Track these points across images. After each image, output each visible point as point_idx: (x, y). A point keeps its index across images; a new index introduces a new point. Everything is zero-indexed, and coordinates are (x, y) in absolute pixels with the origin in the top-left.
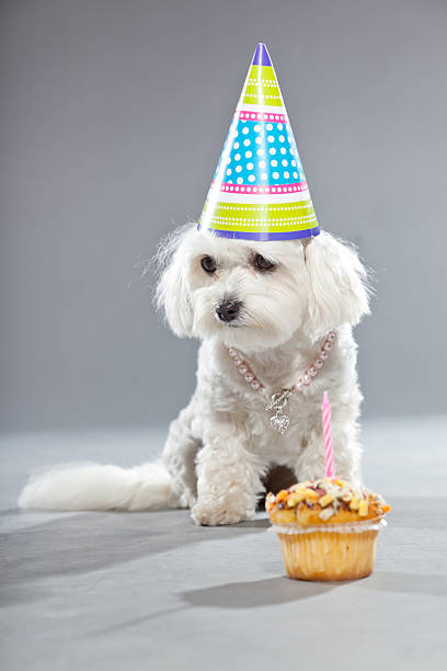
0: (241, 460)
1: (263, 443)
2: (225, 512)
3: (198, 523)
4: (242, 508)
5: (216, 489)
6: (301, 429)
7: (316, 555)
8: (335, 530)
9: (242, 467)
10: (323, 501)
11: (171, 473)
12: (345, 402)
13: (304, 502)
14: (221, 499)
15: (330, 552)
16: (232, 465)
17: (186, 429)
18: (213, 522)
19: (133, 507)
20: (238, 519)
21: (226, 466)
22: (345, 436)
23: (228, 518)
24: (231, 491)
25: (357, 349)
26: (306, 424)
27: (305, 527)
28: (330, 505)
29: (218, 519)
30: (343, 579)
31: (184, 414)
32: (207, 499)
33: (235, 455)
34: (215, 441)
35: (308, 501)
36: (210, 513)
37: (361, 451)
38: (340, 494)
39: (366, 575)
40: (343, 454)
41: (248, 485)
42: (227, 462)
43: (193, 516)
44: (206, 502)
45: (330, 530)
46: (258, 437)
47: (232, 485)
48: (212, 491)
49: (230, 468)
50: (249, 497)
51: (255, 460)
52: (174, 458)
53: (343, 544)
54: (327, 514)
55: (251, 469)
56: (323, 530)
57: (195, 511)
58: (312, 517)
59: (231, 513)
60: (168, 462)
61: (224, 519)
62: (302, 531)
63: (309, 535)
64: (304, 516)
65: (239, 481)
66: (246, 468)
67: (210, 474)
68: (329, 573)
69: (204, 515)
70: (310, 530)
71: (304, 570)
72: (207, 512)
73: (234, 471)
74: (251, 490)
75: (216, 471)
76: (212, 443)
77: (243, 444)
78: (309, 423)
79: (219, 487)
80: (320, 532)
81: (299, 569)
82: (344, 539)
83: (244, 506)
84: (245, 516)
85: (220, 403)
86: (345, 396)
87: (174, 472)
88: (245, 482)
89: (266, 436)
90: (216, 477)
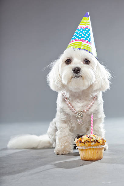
0: (68, 135)
1: (75, 129)
2: (64, 151)
3: (56, 154)
4: (69, 149)
5: (61, 144)
6: (87, 125)
7: (89, 154)
8: (95, 147)
9: (69, 137)
10: (92, 140)
11: (50, 137)
12: (100, 118)
13: (87, 141)
14: (63, 147)
15: (93, 153)
16: (66, 136)
17: (54, 124)
18: (60, 154)
20: (68, 153)
21: (64, 136)
22: (99, 127)
23: (65, 152)
24: (66, 144)
25: (104, 102)
26: (88, 124)
27: (87, 147)
28: (94, 141)
29: (62, 153)
30: (96, 160)
31: (54, 120)
32: (58, 147)
33: (67, 134)
34: (61, 129)
35: (88, 140)
36: (59, 151)
37: (105, 132)
38: (96, 139)
39: (101, 159)
41: (71, 142)
42: (65, 135)
43: (55, 152)
44: (58, 148)
45: (93, 148)
46: (74, 127)
47: (66, 143)
48: (60, 144)
49: (65, 137)
50: (71, 146)
51: (73, 135)
52: (50, 133)
53: (97, 151)
54: (93, 143)
55: (72, 137)
56: (92, 148)
57: (55, 151)
58: (89, 144)
59: (66, 151)
60: (49, 135)
61: (64, 153)
62: (86, 148)
63: (88, 149)
64: (87, 144)
65: (68, 141)
66: (70, 137)
67: (60, 139)
68: (93, 159)
69: (58, 152)
70: (88, 148)
71: (87, 158)
72: (58, 151)
73: (66, 138)
74: (72, 143)
75: (61, 138)
76: (60, 129)
77: (69, 130)
78: (89, 123)
79: (62, 143)
80: (91, 148)
81: (85, 158)
82: (97, 150)
83: (70, 149)
84: (70, 152)
85: (62, 117)
86: (100, 116)
87: (51, 137)
88: (70, 141)
89: (76, 127)
90: (61, 140)
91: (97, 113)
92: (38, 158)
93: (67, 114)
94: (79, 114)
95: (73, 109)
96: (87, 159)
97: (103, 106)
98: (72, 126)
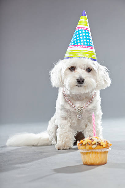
0: (69, 131)
1: (75, 125)
2: (65, 146)
3: (57, 149)
4: (69, 145)
5: (62, 139)
7: (91, 158)
8: (96, 151)
9: (69, 133)
10: (93, 143)
13: (88, 143)
14: (64, 142)
15: (95, 157)
17: (53, 123)
18: (61, 149)
19: (39, 145)
20: (68, 148)
21: (65, 133)
23: (66, 148)
24: (66, 140)
27: (88, 150)
28: (95, 144)
29: (63, 148)
30: (99, 165)
32: (60, 142)
33: (67, 130)
38: (98, 141)
39: (105, 163)
40: (97, 129)
42: (65, 132)
43: (56, 147)
44: (60, 143)
45: (95, 151)
47: (66, 138)
48: (61, 140)
49: (66, 133)
50: (71, 142)
53: (99, 155)
54: (94, 146)
55: (72, 134)
56: (93, 151)
58: (90, 147)
60: (49, 132)
62: (87, 151)
64: (88, 147)
66: (70, 133)
67: (60, 135)
68: (95, 163)
69: (59, 147)
70: (89, 151)
73: (67, 134)
74: (72, 140)
75: (62, 134)
76: (61, 127)
77: (70, 127)
79: (63, 139)
80: (92, 152)
82: (99, 153)
84: (70, 147)
85: (63, 114)
86: (97, 113)
87: (51, 134)
88: (70, 137)
89: (76, 123)
90: (62, 136)
91: (95, 109)
92: (41, 153)
93: (67, 111)
94: (79, 109)
95: (73, 106)
96: (88, 163)
97: (100, 103)
98: (73, 122)
